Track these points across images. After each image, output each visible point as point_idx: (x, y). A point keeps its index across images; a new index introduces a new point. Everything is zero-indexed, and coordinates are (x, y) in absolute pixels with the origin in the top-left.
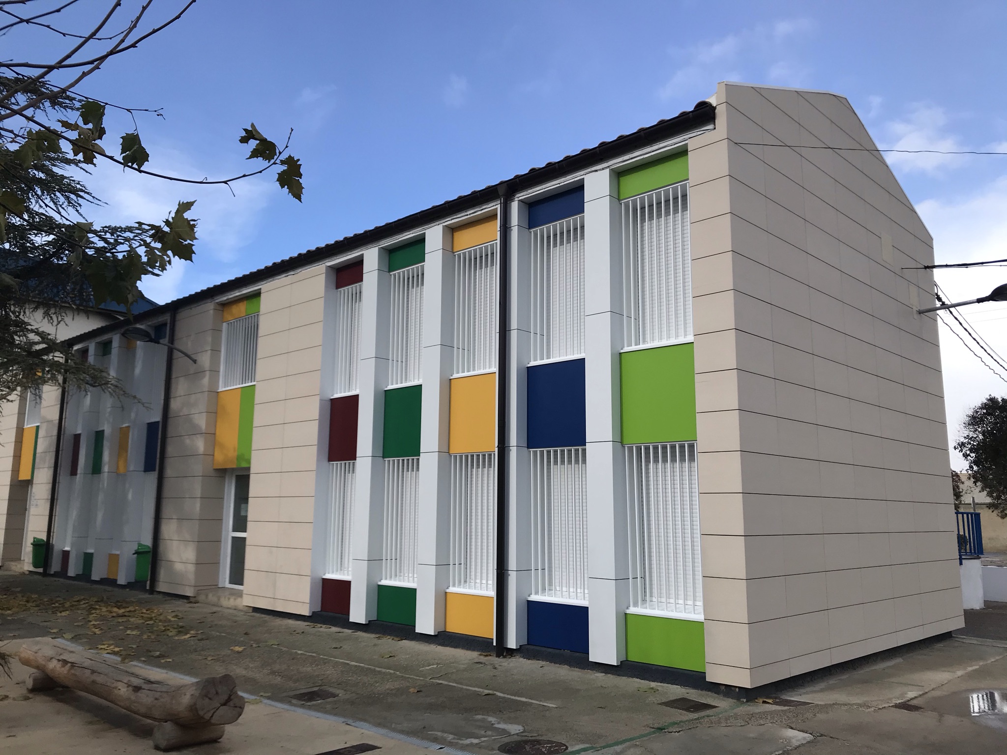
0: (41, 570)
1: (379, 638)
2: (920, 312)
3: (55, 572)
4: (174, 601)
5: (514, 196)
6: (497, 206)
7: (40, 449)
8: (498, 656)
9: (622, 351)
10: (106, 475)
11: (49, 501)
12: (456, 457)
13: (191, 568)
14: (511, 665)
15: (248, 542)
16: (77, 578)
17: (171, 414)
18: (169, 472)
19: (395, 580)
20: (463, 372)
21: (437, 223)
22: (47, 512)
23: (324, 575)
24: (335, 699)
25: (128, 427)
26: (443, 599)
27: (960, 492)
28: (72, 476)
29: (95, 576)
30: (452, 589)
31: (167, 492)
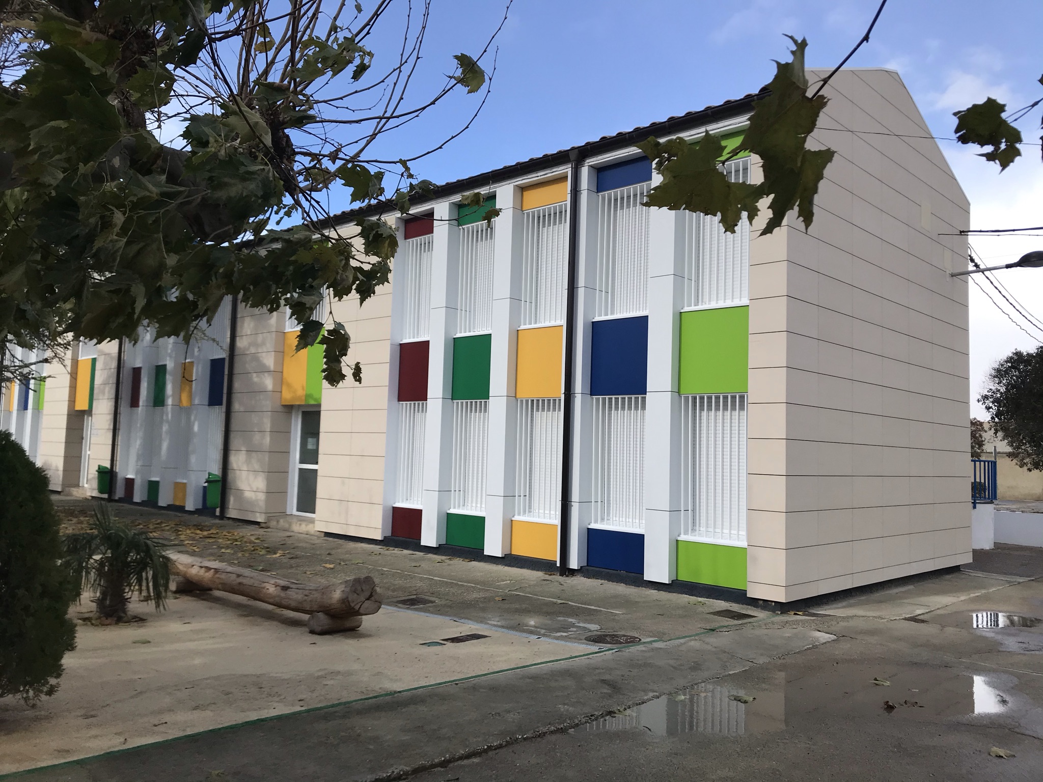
0: (105, 496)
1: (450, 559)
2: (953, 275)
3: (119, 498)
4: (247, 527)
5: (584, 161)
6: (567, 170)
7: (98, 380)
8: (561, 575)
9: (682, 311)
10: (169, 408)
11: (112, 431)
12: (522, 401)
13: (262, 497)
14: (575, 582)
15: (319, 473)
16: (142, 504)
17: (237, 352)
18: (237, 406)
19: (463, 509)
20: (530, 324)
21: (508, 182)
22: (110, 442)
23: (394, 504)
24: (434, 604)
25: (192, 362)
26: (510, 526)
27: (983, 441)
28: (133, 408)
29: (162, 503)
30: (516, 518)
31: (234, 425)
